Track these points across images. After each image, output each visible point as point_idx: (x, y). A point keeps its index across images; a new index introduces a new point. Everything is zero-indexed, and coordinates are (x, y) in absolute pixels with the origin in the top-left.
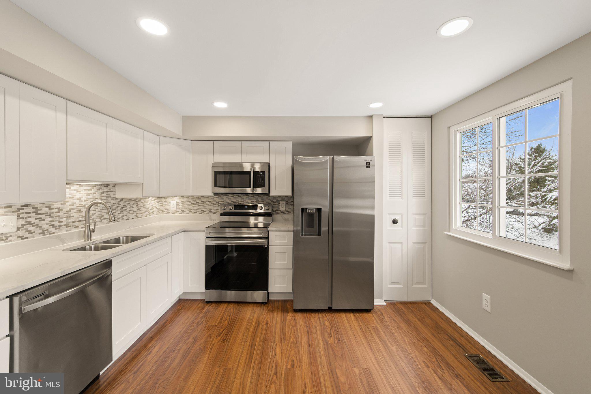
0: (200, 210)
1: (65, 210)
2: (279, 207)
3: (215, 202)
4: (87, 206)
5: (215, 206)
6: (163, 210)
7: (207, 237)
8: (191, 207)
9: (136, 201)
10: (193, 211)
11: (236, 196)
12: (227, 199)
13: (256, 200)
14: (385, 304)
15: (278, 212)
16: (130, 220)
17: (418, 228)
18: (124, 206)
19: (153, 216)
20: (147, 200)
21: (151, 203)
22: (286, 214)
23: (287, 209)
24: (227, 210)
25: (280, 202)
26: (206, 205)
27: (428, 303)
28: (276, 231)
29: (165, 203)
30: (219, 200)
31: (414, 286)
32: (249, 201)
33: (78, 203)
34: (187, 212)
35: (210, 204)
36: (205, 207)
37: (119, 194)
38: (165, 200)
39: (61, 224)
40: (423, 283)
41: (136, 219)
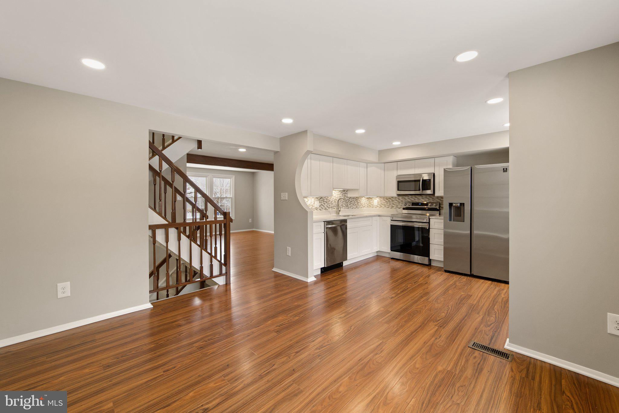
0: (390, 206)
1: (331, 201)
3: (400, 201)
4: (338, 200)
5: (400, 203)
6: (370, 206)
7: (391, 220)
8: (386, 204)
9: (357, 199)
10: (387, 206)
11: (413, 197)
12: (408, 199)
13: (428, 200)
16: (354, 209)
18: (351, 201)
19: (364, 208)
20: (362, 199)
21: (364, 201)
24: (407, 206)
26: (394, 202)
28: (435, 219)
29: (371, 201)
30: (402, 199)
32: (423, 200)
33: (335, 198)
34: (383, 207)
35: (396, 201)
36: (394, 204)
37: (350, 195)
38: (371, 199)
39: (330, 206)
41: (356, 209)
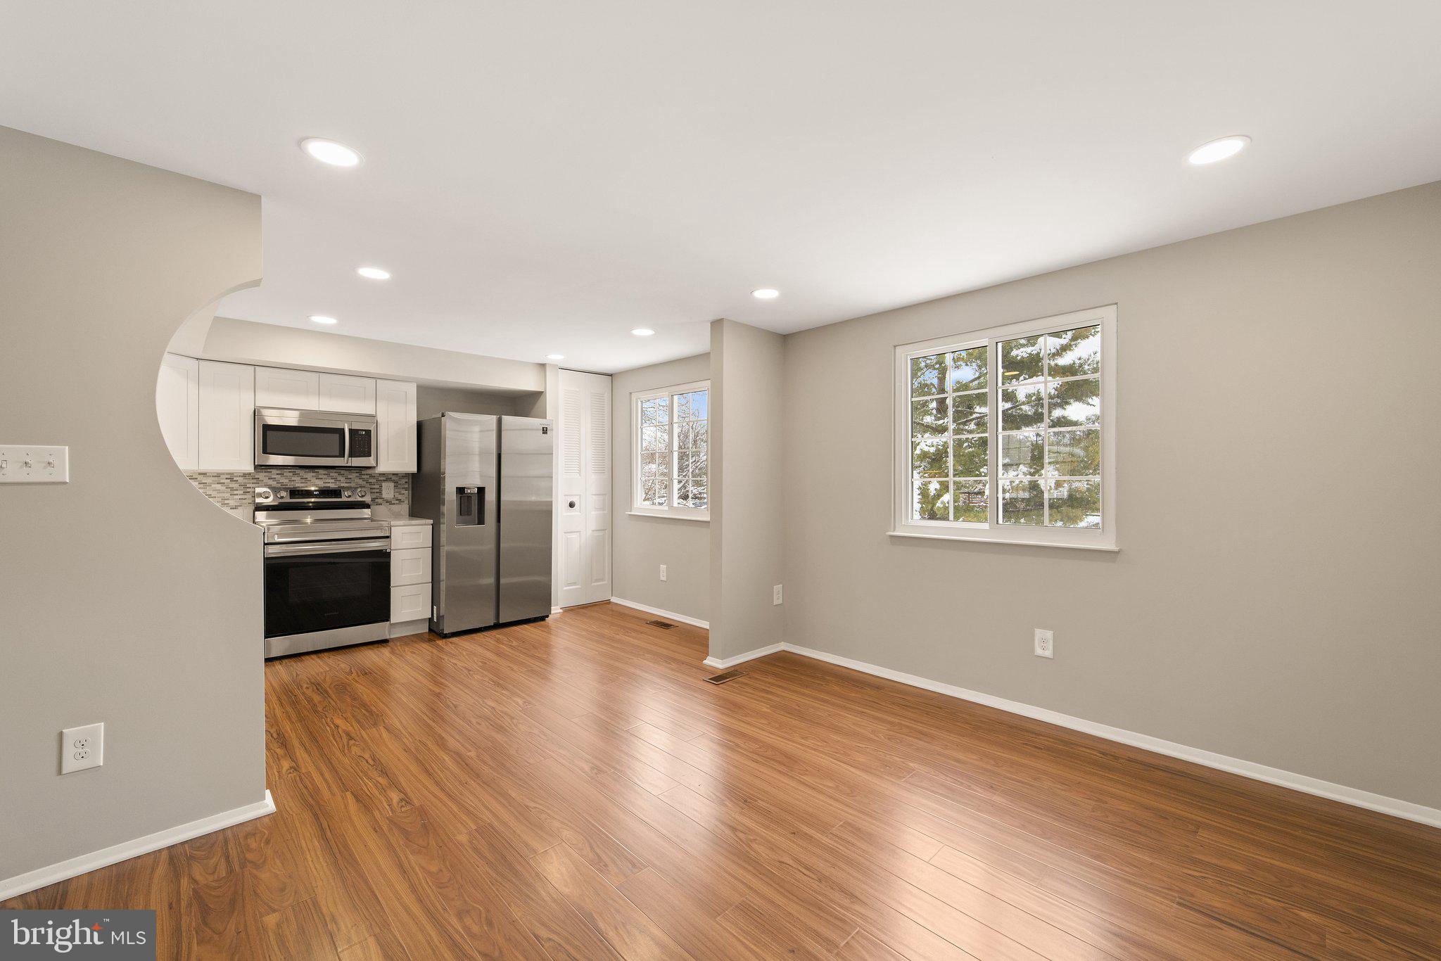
2: (380, 493)
5: (235, 492)
11: (287, 473)
13: (333, 481)
14: (561, 611)
15: (379, 501)
17: (596, 512)
22: (394, 504)
23: (397, 495)
25: (384, 484)
26: (213, 490)
27: (608, 602)
28: (404, 526)
31: (593, 584)
35: (224, 488)
40: (602, 580)
